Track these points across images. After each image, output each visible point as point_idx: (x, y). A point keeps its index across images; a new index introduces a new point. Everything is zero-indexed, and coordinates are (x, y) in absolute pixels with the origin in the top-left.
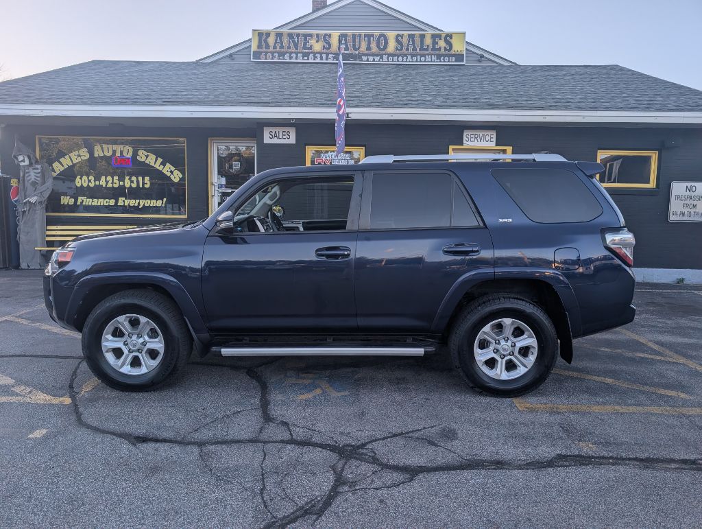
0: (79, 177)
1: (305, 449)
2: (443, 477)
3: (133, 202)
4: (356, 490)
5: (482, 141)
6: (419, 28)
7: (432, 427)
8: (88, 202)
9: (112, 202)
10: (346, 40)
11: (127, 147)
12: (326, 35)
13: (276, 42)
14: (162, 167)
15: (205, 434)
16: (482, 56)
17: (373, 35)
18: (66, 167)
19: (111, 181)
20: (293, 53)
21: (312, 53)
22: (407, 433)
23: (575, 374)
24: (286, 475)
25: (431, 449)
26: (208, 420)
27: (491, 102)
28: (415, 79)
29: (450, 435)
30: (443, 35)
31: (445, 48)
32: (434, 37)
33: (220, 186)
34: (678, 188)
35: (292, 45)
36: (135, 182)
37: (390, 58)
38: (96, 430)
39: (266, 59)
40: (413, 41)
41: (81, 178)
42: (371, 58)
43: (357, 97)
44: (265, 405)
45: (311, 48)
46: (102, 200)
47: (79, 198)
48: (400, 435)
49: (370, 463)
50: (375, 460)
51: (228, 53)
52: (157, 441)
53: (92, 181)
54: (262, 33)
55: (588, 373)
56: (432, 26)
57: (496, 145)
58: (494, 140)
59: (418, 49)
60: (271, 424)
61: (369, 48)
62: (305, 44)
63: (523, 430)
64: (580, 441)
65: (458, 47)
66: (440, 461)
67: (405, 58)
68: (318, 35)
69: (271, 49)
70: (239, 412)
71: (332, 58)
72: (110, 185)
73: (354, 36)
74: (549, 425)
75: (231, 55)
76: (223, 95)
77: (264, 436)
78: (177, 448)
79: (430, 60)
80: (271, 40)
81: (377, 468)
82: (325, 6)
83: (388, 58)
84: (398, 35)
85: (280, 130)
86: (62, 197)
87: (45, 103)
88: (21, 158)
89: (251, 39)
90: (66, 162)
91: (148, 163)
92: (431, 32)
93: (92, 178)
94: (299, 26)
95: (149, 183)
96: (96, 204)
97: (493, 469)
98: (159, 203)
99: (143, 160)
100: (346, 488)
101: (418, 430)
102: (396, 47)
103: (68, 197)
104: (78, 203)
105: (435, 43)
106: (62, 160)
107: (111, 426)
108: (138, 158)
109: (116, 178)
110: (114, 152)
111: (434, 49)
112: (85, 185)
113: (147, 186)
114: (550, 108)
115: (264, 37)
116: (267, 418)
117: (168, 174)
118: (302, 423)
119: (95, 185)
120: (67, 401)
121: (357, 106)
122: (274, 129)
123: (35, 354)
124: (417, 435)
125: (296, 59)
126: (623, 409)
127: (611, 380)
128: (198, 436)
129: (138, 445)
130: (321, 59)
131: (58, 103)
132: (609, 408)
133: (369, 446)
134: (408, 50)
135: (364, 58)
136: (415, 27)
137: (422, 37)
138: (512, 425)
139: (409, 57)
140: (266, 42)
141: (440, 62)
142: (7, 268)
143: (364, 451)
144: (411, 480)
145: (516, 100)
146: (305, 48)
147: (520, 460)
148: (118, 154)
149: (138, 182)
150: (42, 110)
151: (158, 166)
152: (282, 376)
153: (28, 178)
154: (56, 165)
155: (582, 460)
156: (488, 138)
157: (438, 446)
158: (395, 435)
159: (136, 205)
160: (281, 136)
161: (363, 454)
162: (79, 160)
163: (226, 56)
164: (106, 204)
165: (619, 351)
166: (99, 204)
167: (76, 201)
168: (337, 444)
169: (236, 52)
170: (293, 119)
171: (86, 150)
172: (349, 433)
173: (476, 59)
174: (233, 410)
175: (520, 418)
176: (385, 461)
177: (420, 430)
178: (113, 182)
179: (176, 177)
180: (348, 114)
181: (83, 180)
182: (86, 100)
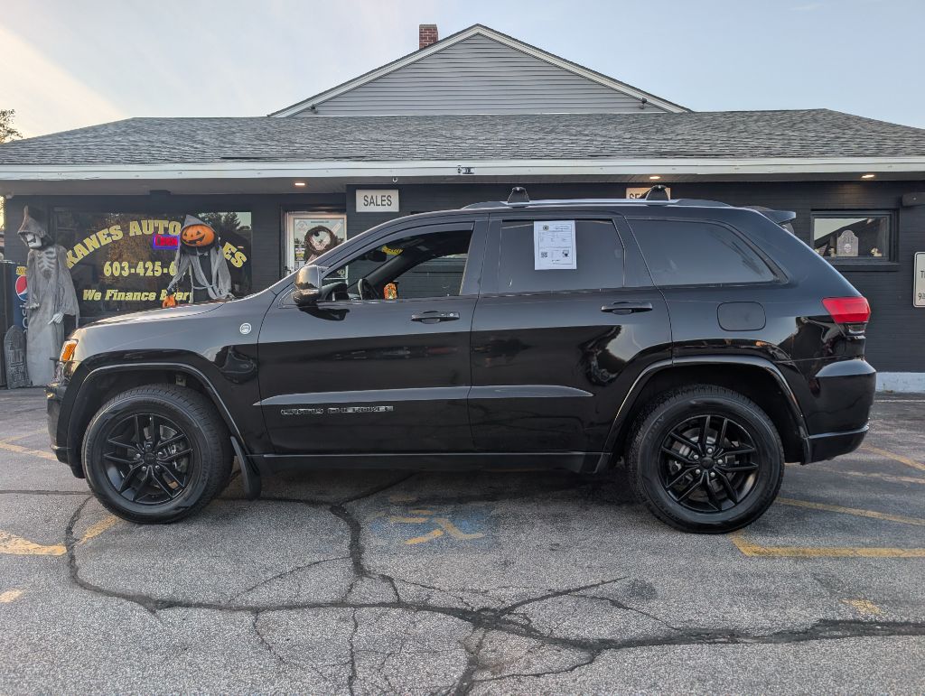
0: (108, 263)
1: (419, 615)
2: (643, 654)
3: (180, 296)
4: (504, 678)
6: (560, 67)
7: (615, 581)
9: (152, 296)
11: (173, 223)
15: (261, 596)
16: (644, 101)
18: (92, 250)
19: (151, 268)
22: (578, 590)
23: (820, 506)
24: (389, 655)
25: (618, 613)
26: (270, 575)
27: (663, 150)
29: (644, 591)
38: (97, 590)
41: (111, 265)
43: (481, 149)
44: (356, 551)
46: (139, 294)
47: (109, 291)
48: (566, 592)
49: (522, 635)
50: (529, 631)
51: (309, 105)
52: (188, 605)
53: (126, 268)
55: (838, 504)
60: (365, 579)
63: (759, 584)
64: (850, 598)
66: (635, 632)
70: (317, 563)
72: (149, 273)
74: (796, 576)
75: (313, 108)
76: (302, 149)
77: (353, 598)
78: (219, 616)
81: (534, 642)
82: (436, 42)
85: (378, 195)
86: (85, 291)
87: (65, 163)
88: (30, 237)
90: (92, 243)
93: (125, 264)
94: (402, 68)
96: (130, 299)
97: (724, 642)
100: (487, 674)
101: (594, 586)
103: (94, 291)
104: (107, 298)
106: (86, 241)
107: (122, 585)
109: (158, 264)
110: (156, 229)
112: (117, 274)
116: (360, 570)
118: (414, 578)
119: (130, 274)
120: (60, 550)
121: (482, 158)
122: (369, 193)
123: (24, 488)
124: (593, 592)
126: (905, 553)
127: (875, 513)
128: (254, 599)
129: (158, 612)
131: (82, 163)
132: (885, 552)
133: (520, 610)
138: (740, 576)
143: (511, 617)
144: (591, 662)
145: (696, 148)
147: (762, 628)
148: (161, 231)
150: (59, 173)
152: (383, 513)
153: (40, 266)
154: (78, 247)
155: (861, 628)
157: (628, 609)
158: (558, 594)
159: (185, 299)
160: (379, 202)
161: (510, 622)
162: (109, 240)
163: (307, 109)
164: (144, 299)
165: (876, 475)
166: (134, 299)
167: (103, 296)
168: (469, 609)
169: (320, 103)
170: (395, 178)
171: (118, 227)
172: (486, 591)
173: (636, 105)
174: (308, 560)
175: (750, 567)
176: (547, 631)
177: (597, 585)
178: (154, 269)
179: (239, 260)
180: (468, 169)
181: (114, 268)
182: (119, 159)
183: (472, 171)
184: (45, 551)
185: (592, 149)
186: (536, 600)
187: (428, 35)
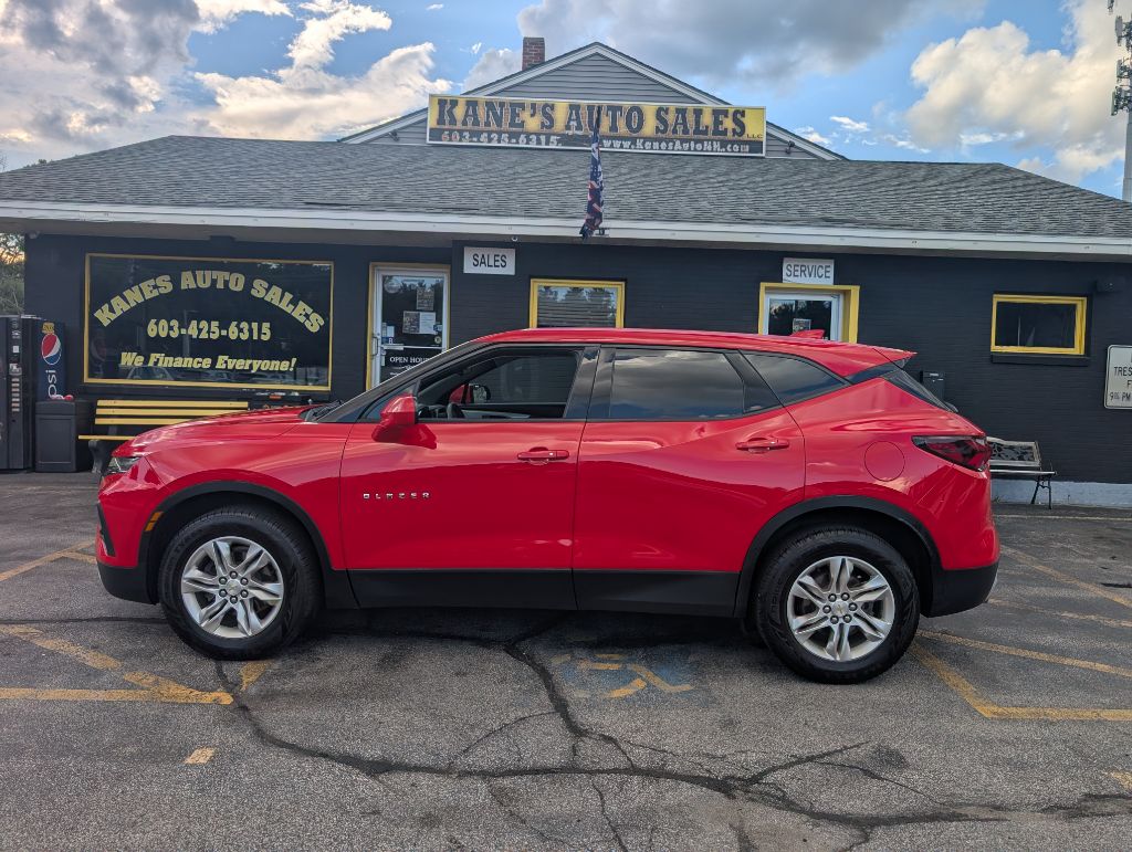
0: (153, 321)
1: (663, 784)
2: (922, 833)
3: (241, 364)
5: (812, 276)
6: (693, 99)
7: (858, 746)
8: (167, 362)
9: (207, 363)
10: (577, 114)
11: (236, 275)
12: (546, 105)
13: (466, 115)
14: (291, 307)
16: (792, 145)
17: (620, 108)
18: (133, 304)
19: (206, 329)
20: (492, 132)
21: (522, 133)
22: (823, 756)
23: (1044, 656)
24: (652, 830)
25: (874, 785)
27: (827, 215)
29: (893, 759)
30: (731, 111)
31: (734, 130)
32: (716, 113)
33: (385, 340)
34: (1119, 356)
35: (492, 119)
36: (246, 331)
37: (648, 144)
39: (450, 140)
40: (684, 118)
41: (157, 324)
42: (617, 143)
43: (614, 204)
44: (561, 707)
45: (522, 125)
46: (191, 359)
47: (153, 355)
48: (811, 759)
49: (781, 809)
50: (786, 804)
51: (389, 129)
53: (176, 329)
54: (446, 101)
56: (713, 97)
57: (835, 283)
58: (831, 274)
59: (691, 131)
60: (585, 739)
61: (614, 127)
62: (513, 119)
63: (1010, 752)
64: (1109, 769)
65: (754, 129)
66: (899, 804)
67: (671, 144)
68: (533, 106)
69: (459, 126)
70: (521, 719)
71: (556, 142)
72: (204, 335)
73: (590, 108)
75: (394, 133)
77: (583, 762)
78: (447, 782)
79: (710, 148)
80: (459, 112)
81: (797, 817)
82: (543, 63)
83: (643, 144)
84: (660, 110)
85: (490, 252)
86: (124, 354)
87: (112, 201)
89: (426, 109)
90: (134, 296)
91: (269, 300)
92: (709, 106)
93: (175, 323)
94: (503, 91)
95: (268, 332)
96: (179, 366)
98: (284, 366)
99: (260, 296)
101: (836, 751)
102: (657, 127)
103: (135, 354)
104: (151, 364)
105: (717, 123)
106: (127, 293)
107: (320, 744)
108: (253, 292)
109: (215, 324)
110: (214, 282)
111: (716, 132)
112: (163, 334)
113: (265, 338)
114: (922, 227)
115: (448, 107)
116: (577, 731)
117: (302, 319)
118: (639, 739)
119: (180, 335)
120: (227, 699)
121: (618, 218)
122: (480, 251)
124: (839, 759)
125: (499, 141)
127: (1105, 667)
128: (475, 762)
129: (381, 776)
130: (539, 142)
131: (134, 203)
133: (770, 779)
134: (675, 131)
135: (607, 143)
136: (689, 97)
137: (698, 113)
138: (987, 742)
139: (678, 143)
140: (451, 113)
141: (726, 151)
143: (762, 788)
144: (867, 840)
146: (510, 125)
147: (1029, 804)
148: (220, 285)
149: (251, 331)
151: (285, 306)
152: (568, 657)
154: (116, 301)
157: (883, 779)
158: (800, 761)
159: (247, 368)
160: (492, 263)
161: (762, 793)
162: (155, 293)
163: (387, 134)
164: (196, 366)
165: (1093, 617)
166: (185, 366)
167: (147, 361)
168: (713, 777)
169: (403, 128)
170: (515, 236)
171: (168, 278)
172: (724, 757)
173: (783, 149)
174: (512, 716)
175: (995, 731)
176: (806, 805)
177: (841, 751)
178: (210, 330)
179: (315, 324)
180: (603, 229)
181: (161, 328)
182: (177, 197)
183: (606, 232)
184: (208, 698)
185: (744, 211)
186: (781, 767)
187: (534, 51)
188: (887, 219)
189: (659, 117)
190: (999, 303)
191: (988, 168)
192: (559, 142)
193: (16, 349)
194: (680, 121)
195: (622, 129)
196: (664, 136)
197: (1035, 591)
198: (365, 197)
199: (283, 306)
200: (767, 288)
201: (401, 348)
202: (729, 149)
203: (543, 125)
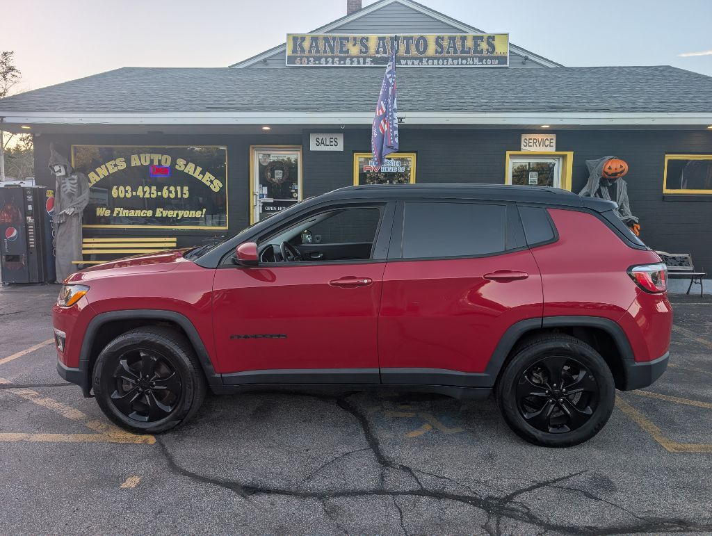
0: (115, 187)
1: (445, 503)
3: (171, 214)
5: (541, 146)
6: (460, 30)
7: (579, 474)
8: (125, 213)
9: (150, 213)
10: (384, 44)
11: (165, 156)
12: (363, 38)
13: (311, 47)
14: (201, 176)
15: (319, 484)
16: (526, 58)
17: (411, 38)
18: (102, 177)
19: (148, 192)
20: (329, 57)
21: (348, 57)
22: (554, 481)
25: (593, 504)
26: (317, 464)
27: (552, 105)
28: (462, 82)
30: (486, 37)
31: (488, 50)
32: (475, 38)
33: (262, 196)
35: (328, 50)
36: (173, 192)
37: (430, 61)
39: (301, 63)
40: (454, 43)
41: (117, 189)
42: (410, 62)
43: (408, 101)
44: (374, 445)
45: (347, 51)
46: (140, 211)
47: (116, 209)
48: (546, 483)
49: (526, 522)
50: (532, 519)
51: (262, 58)
52: (269, 492)
53: (129, 191)
54: (297, 38)
56: (474, 28)
57: (556, 150)
58: (554, 144)
59: (459, 52)
60: (390, 469)
62: (341, 48)
63: (689, 479)
65: (501, 49)
66: (611, 520)
67: (446, 61)
68: (355, 39)
69: (307, 54)
70: (348, 453)
71: (370, 62)
72: (147, 196)
73: (392, 39)
75: (265, 61)
76: (267, 100)
77: (388, 486)
78: (295, 501)
79: (471, 63)
80: (306, 45)
81: (538, 529)
82: (361, 10)
83: (427, 61)
84: (438, 38)
85: (327, 136)
87: (84, 111)
88: (57, 168)
89: (285, 44)
90: (102, 172)
91: (187, 172)
92: (472, 34)
93: (128, 188)
94: (335, 29)
95: (187, 193)
96: (133, 216)
97: (680, 531)
98: (198, 214)
99: (181, 169)
101: (564, 478)
102: (436, 50)
103: (104, 209)
104: (115, 215)
105: (476, 45)
106: (98, 170)
107: (211, 473)
108: (177, 167)
109: (154, 188)
110: (152, 161)
111: (476, 51)
112: (122, 196)
113: (186, 196)
114: (616, 110)
115: (299, 42)
116: (384, 462)
117: (208, 184)
118: (427, 468)
119: (132, 196)
120: (151, 439)
121: (410, 110)
122: (321, 136)
124: (567, 483)
125: (333, 63)
129: (250, 497)
130: (359, 63)
131: (97, 111)
133: (516, 499)
134: (448, 52)
135: (403, 62)
136: (456, 28)
137: (464, 39)
138: (672, 471)
139: (450, 60)
140: (301, 46)
141: (483, 64)
142: (42, 283)
143: (513, 506)
145: (577, 102)
146: (341, 52)
147: (705, 518)
148: (156, 163)
149: (176, 192)
150: (81, 118)
151: (197, 175)
152: (379, 408)
153: (64, 189)
154: (92, 175)
156: (547, 143)
157: (598, 499)
158: (540, 485)
159: (175, 216)
160: (328, 143)
161: (512, 510)
162: (116, 169)
163: (261, 61)
164: (143, 215)
166: (136, 215)
167: (112, 212)
168: (478, 496)
169: (270, 57)
170: (343, 125)
171: (123, 159)
172: (486, 482)
173: (521, 61)
174: (341, 451)
176: (545, 519)
177: (568, 477)
178: (150, 192)
179: (217, 186)
180: (400, 119)
181: (120, 192)
182: (125, 107)
183: (403, 120)
184: (140, 439)
185: (495, 104)
187: (354, 2)
188: (593, 106)
189: (437, 43)
190: (669, 161)
191: (661, 69)
192: (372, 62)
193: (30, 208)
194: (451, 45)
195: (414, 52)
196: (441, 55)
197: (697, 357)
198: (245, 102)
199: (196, 175)
200: (511, 155)
201: (271, 200)
202: (484, 63)
203: (361, 51)
